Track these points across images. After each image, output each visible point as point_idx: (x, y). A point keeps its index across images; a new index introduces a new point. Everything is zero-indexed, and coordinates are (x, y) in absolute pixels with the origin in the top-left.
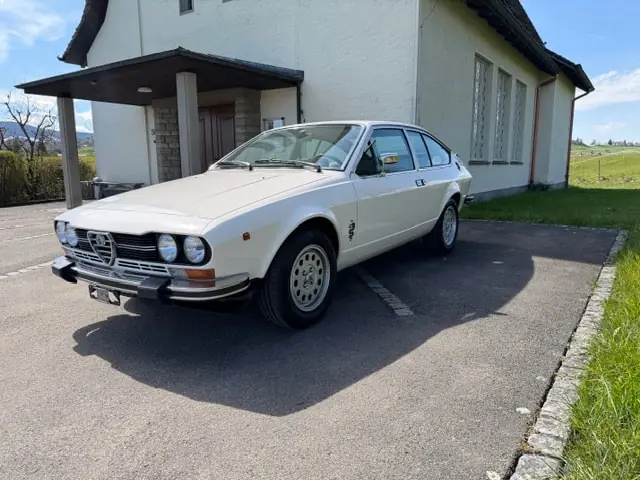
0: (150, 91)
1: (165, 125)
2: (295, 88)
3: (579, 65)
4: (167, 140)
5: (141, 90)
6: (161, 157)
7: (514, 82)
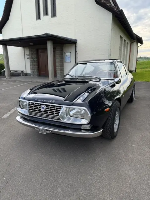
0: (33, 44)
1: (33, 53)
2: (75, 45)
3: (142, 38)
4: (33, 58)
5: (30, 44)
6: (31, 63)
7: (126, 43)
